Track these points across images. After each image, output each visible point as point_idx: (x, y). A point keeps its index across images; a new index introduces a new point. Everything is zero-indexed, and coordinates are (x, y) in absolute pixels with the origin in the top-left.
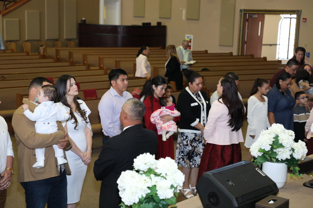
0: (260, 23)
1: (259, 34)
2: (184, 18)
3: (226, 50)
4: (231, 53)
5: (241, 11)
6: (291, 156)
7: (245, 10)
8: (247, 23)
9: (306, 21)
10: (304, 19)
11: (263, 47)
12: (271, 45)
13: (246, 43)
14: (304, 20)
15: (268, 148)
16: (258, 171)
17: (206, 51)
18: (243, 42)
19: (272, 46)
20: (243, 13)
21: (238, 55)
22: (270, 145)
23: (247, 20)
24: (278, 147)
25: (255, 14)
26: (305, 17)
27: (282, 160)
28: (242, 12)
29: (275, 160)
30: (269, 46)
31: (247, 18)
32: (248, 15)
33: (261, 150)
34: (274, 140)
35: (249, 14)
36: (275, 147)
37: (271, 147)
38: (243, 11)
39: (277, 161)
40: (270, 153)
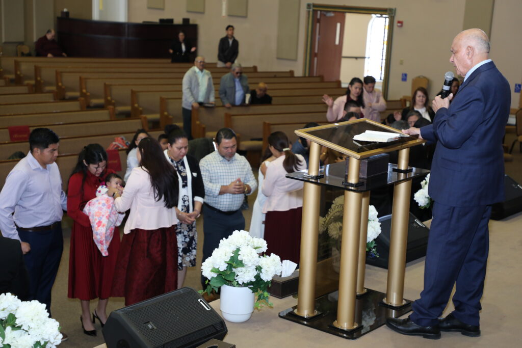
0: (339, 25)
1: (337, 42)
2: (224, 13)
3: (284, 67)
4: (292, 72)
5: (309, 6)
6: (258, 277)
7: (314, 6)
8: (318, 25)
9: (401, 26)
10: (399, 22)
11: (344, 61)
12: (356, 58)
13: (316, 55)
14: (399, 24)
15: (223, 267)
16: (201, 303)
17: (255, 68)
18: (311, 55)
19: (359, 60)
20: (311, 10)
21: (304, 77)
22: (226, 262)
23: (319, 21)
24: (238, 265)
25: (330, 12)
26: (401, 20)
27: (243, 283)
28: (310, 8)
29: (236, 283)
30: (354, 60)
31: (319, 17)
32: (319, 12)
33: (215, 270)
34: (233, 255)
35: (321, 11)
36: (234, 264)
37: (227, 265)
38: (312, 6)
39: (238, 285)
40: (229, 272)
